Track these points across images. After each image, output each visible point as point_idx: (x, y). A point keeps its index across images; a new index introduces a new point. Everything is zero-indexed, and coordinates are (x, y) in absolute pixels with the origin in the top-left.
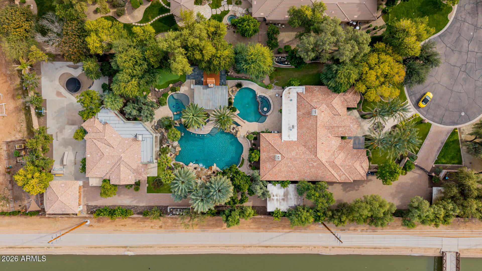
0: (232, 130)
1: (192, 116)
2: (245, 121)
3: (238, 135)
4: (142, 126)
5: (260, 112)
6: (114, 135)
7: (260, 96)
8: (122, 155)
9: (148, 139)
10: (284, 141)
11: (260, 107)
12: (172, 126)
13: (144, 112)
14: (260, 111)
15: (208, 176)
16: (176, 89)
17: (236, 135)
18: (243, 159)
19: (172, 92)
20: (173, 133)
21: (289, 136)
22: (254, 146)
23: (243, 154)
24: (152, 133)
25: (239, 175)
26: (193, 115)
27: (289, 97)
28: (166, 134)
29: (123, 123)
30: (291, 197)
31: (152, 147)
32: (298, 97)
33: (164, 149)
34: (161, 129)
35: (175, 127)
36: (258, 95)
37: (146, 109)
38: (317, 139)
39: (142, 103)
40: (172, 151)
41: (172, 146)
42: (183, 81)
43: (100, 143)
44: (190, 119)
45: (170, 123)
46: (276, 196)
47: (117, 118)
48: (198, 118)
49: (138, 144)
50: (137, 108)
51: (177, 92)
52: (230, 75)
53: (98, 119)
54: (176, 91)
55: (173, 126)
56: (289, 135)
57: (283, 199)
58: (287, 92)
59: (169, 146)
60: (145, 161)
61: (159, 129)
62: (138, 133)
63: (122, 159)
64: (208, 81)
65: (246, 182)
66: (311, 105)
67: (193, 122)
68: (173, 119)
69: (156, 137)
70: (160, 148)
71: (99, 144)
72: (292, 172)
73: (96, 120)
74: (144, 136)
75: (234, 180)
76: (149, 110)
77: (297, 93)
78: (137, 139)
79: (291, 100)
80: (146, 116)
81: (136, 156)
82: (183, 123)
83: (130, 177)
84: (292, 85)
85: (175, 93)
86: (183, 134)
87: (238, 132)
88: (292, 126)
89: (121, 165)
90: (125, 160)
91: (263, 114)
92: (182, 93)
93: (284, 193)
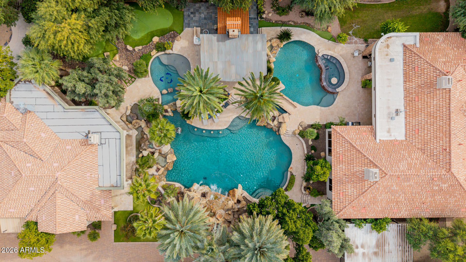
0: (271, 123)
1: (199, 93)
2: (295, 103)
3: (283, 131)
4: (99, 116)
5: (323, 87)
6: (43, 135)
7: (323, 56)
8: (58, 174)
9: (112, 142)
10: (380, 140)
11: (323, 76)
12: (158, 115)
13: (100, 86)
14: (324, 84)
15: (228, 210)
16: (166, 46)
17: (279, 130)
18: (292, 175)
19: (158, 51)
20: (160, 129)
21: (389, 131)
22: (313, 152)
23: (291, 166)
24: (120, 129)
25: (294, 210)
26: (201, 91)
27: (387, 55)
28: (147, 131)
29: (63, 110)
30: (391, 248)
31: (120, 156)
32: (405, 54)
33: (144, 159)
34: (138, 121)
35: (164, 116)
36: (320, 55)
37: (105, 80)
38: (450, 136)
39: (99, 69)
40: (160, 161)
41: (160, 153)
42: (178, 32)
43: (14, 150)
44: (194, 100)
45: (155, 109)
46: (362, 247)
47: (49, 101)
48: (211, 97)
49: (92, 152)
50: (86, 80)
51: (167, 52)
52: (266, 18)
53: (12, 103)
54: (165, 49)
55: (161, 116)
56: (389, 129)
57: (376, 254)
58: (385, 44)
59: (153, 153)
60: (107, 184)
61: (134, 122)
62: (92, 129)
63: (59, 182)
64: (228, 23)
65: (307, 223)
66: (436, 69)
67: (201, 105)
68: (160, 103)
69: (128, 136)
70: (137, 157)
71: (13, 153)
72: (397, 202)
73: (9, 105)
74: (104, 135)
75: (286, 222)
76: (112, 84)
77: (404, 46)
78: (89, 142)
79: (391, 60)
80: (106, 96)
81: (88, 174)
82: (180, 110)
83: (77, 217)
84: (394, 30)
85: (163, 53)
86: (179, 131)
87: (283, 125)
88: (394, 112)
89: (58, 195)
90: (65, 185)
91: (330, 90)
92: (176, 52)
93: (378, 241)
